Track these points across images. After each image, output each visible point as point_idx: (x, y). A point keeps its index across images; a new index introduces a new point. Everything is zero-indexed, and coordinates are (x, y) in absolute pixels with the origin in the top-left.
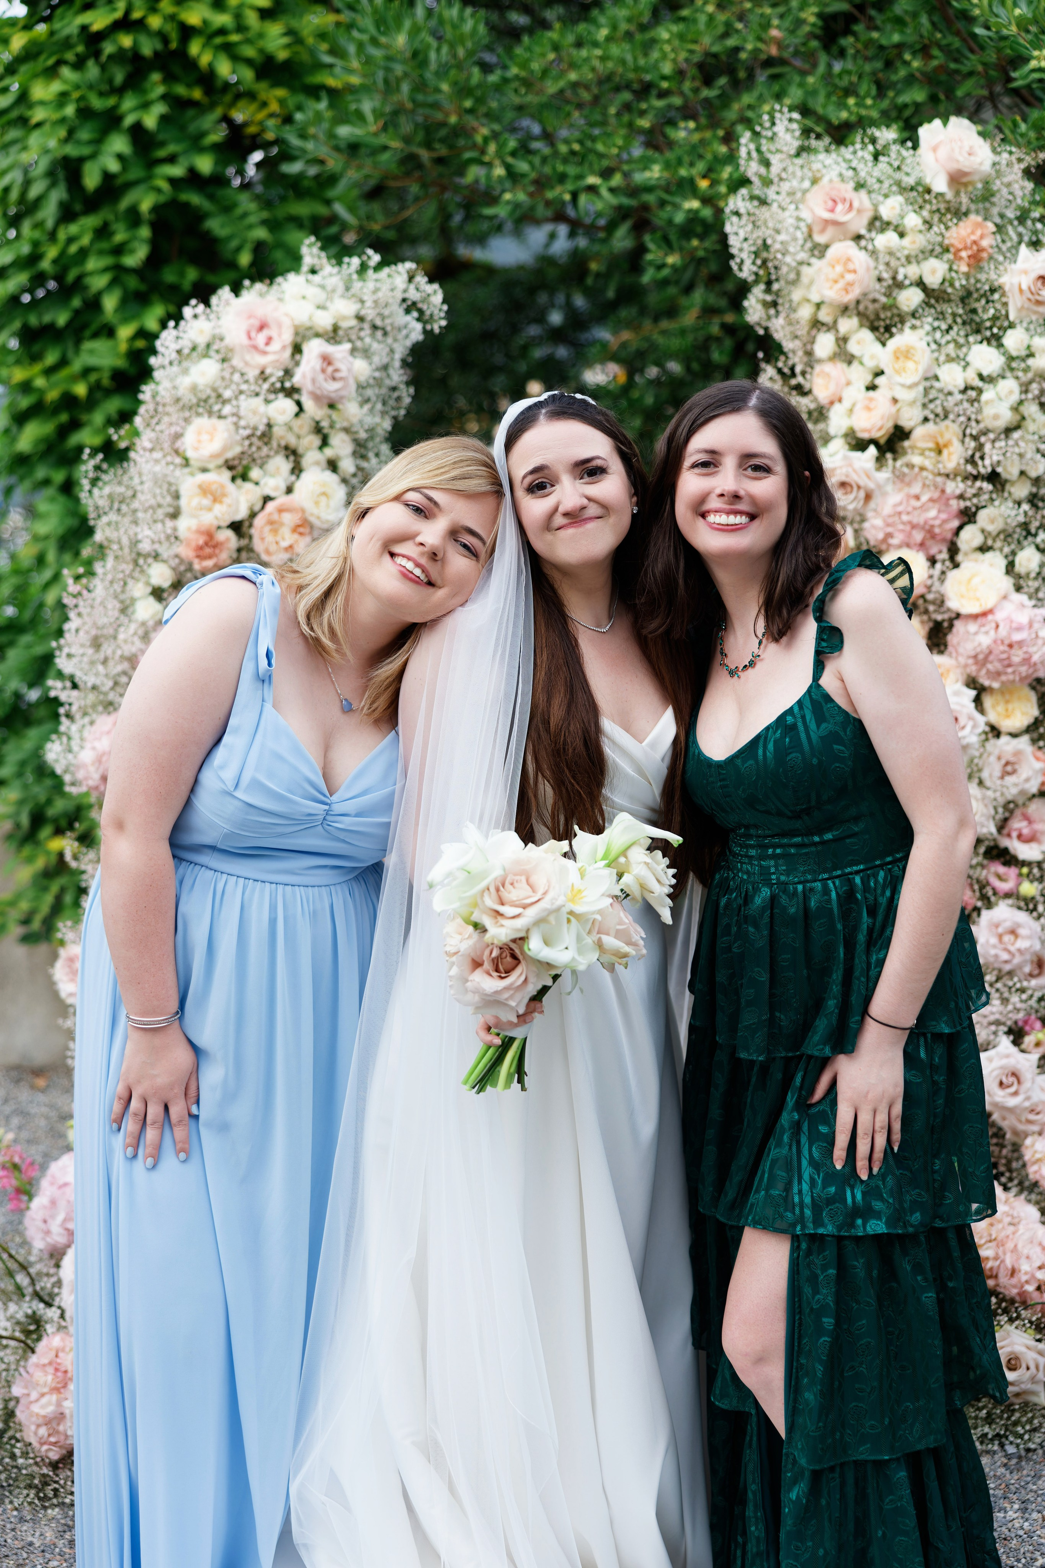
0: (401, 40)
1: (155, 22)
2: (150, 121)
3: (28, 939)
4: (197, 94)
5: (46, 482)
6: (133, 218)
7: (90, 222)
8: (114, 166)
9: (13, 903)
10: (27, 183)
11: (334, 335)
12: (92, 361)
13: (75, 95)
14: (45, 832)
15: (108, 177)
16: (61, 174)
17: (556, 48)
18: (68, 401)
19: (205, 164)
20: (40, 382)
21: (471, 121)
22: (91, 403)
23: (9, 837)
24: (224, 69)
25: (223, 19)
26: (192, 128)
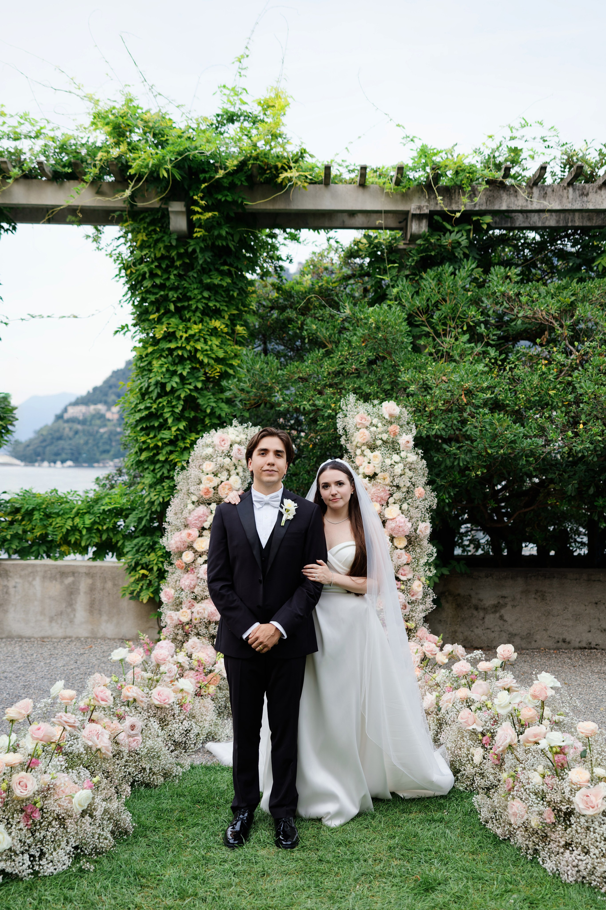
0: (258, 366)
1: (188, 348)
2: (185, 373)
3: (131, 598)
4: (198, 366)
5: (148, 468)
6: (179, 398)
7: (165, 398)
8: (175, 385)
9: (128, 588)
10: (149, 387)
11: (240, 443)
12: (164, 436)
13: (166, 366)
14: (139, 568)
15: (172, 387)
16: (159, 385)
17: (297, 368)
18: (156, 447)
19: (199, 385)
20: (149, 441)
21: (274, 385)
22: (162, 448)
23: (127, 569)
24: (206, 361)
25: (207, 348)
26: (196, 375)
